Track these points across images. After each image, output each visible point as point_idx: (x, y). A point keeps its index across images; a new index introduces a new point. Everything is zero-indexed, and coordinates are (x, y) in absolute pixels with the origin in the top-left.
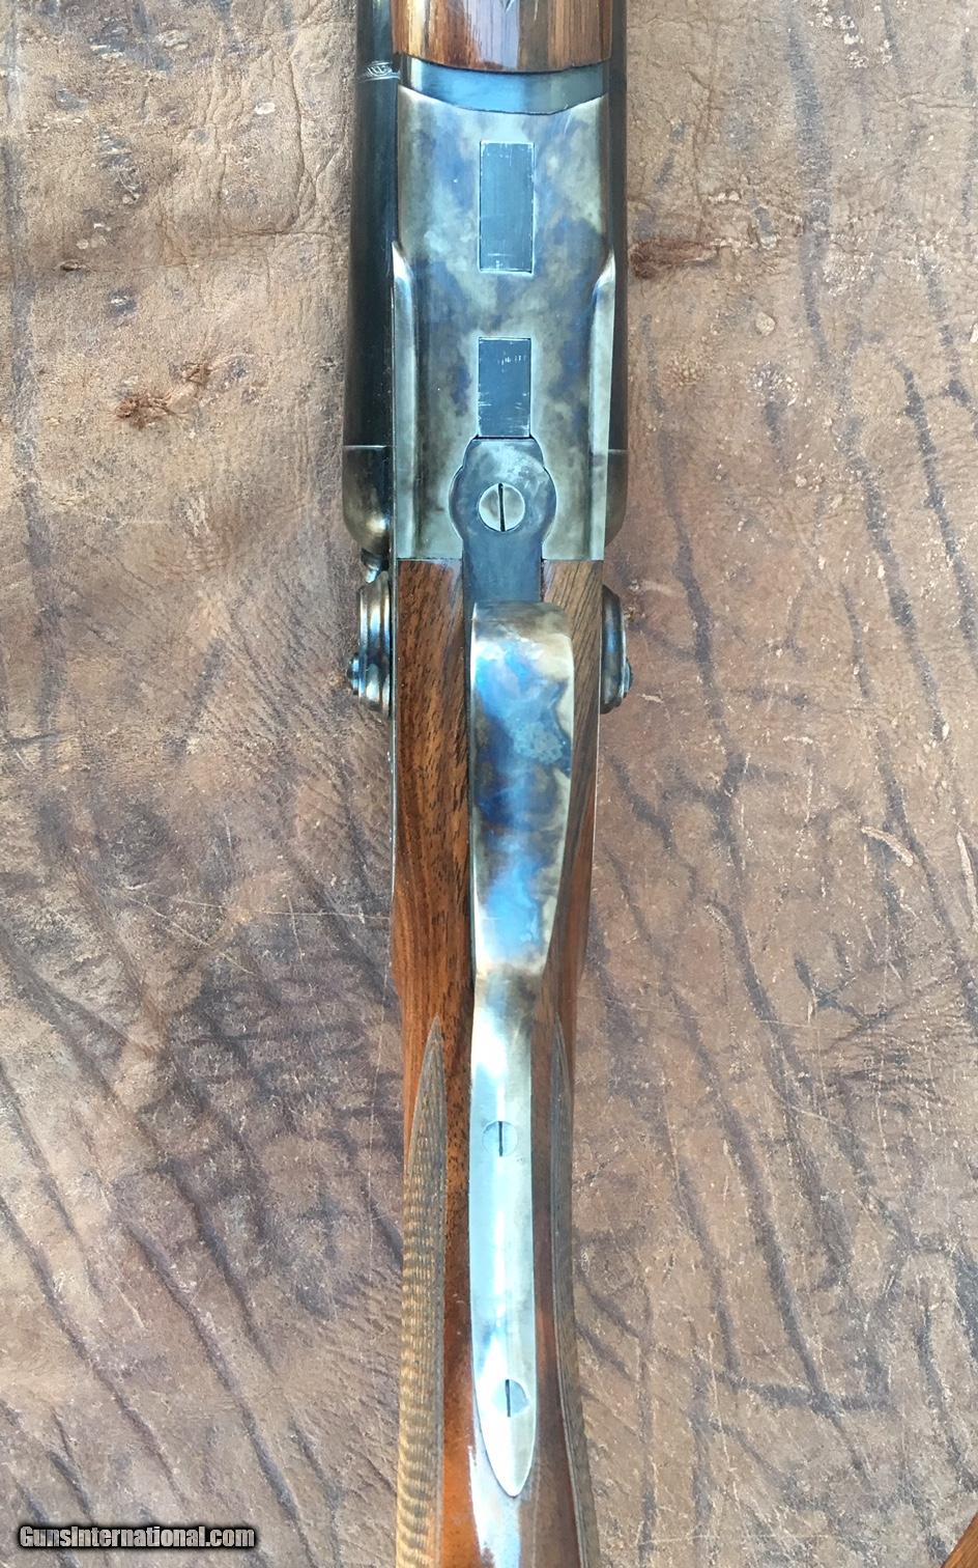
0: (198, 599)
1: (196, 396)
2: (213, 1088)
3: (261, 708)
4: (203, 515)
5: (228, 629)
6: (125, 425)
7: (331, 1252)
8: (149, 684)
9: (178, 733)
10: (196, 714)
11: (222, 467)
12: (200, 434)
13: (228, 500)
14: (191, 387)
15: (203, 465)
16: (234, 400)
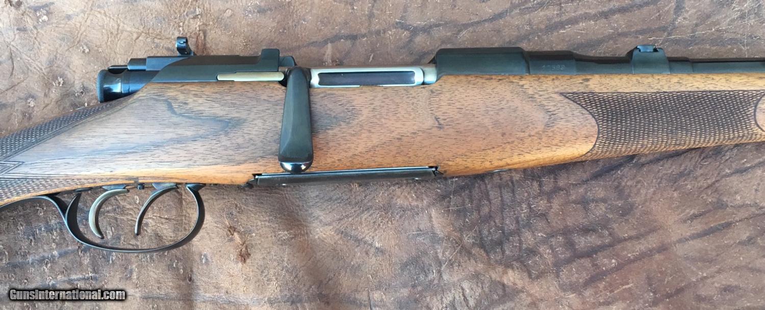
0: (319, 238)
1: (239, 232)
2: (524, 246)
3: (365, 215)
4: (286, 233)
5: (331, 227)
6: (248, 261)
7: (604, 200)
8: (352, 260)
9: (373, 250)
10: (365, 243)
11: (267, 224)
12: (254, 232)
13: (280, 222)
14: (235, 234)
15: (266, 231)
16: (242, 217)
